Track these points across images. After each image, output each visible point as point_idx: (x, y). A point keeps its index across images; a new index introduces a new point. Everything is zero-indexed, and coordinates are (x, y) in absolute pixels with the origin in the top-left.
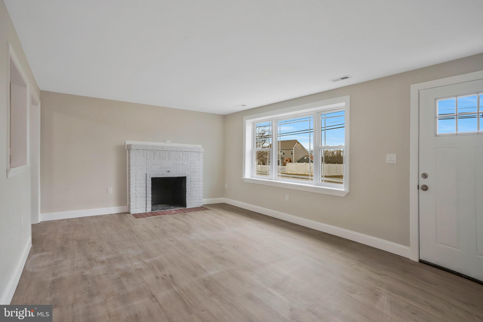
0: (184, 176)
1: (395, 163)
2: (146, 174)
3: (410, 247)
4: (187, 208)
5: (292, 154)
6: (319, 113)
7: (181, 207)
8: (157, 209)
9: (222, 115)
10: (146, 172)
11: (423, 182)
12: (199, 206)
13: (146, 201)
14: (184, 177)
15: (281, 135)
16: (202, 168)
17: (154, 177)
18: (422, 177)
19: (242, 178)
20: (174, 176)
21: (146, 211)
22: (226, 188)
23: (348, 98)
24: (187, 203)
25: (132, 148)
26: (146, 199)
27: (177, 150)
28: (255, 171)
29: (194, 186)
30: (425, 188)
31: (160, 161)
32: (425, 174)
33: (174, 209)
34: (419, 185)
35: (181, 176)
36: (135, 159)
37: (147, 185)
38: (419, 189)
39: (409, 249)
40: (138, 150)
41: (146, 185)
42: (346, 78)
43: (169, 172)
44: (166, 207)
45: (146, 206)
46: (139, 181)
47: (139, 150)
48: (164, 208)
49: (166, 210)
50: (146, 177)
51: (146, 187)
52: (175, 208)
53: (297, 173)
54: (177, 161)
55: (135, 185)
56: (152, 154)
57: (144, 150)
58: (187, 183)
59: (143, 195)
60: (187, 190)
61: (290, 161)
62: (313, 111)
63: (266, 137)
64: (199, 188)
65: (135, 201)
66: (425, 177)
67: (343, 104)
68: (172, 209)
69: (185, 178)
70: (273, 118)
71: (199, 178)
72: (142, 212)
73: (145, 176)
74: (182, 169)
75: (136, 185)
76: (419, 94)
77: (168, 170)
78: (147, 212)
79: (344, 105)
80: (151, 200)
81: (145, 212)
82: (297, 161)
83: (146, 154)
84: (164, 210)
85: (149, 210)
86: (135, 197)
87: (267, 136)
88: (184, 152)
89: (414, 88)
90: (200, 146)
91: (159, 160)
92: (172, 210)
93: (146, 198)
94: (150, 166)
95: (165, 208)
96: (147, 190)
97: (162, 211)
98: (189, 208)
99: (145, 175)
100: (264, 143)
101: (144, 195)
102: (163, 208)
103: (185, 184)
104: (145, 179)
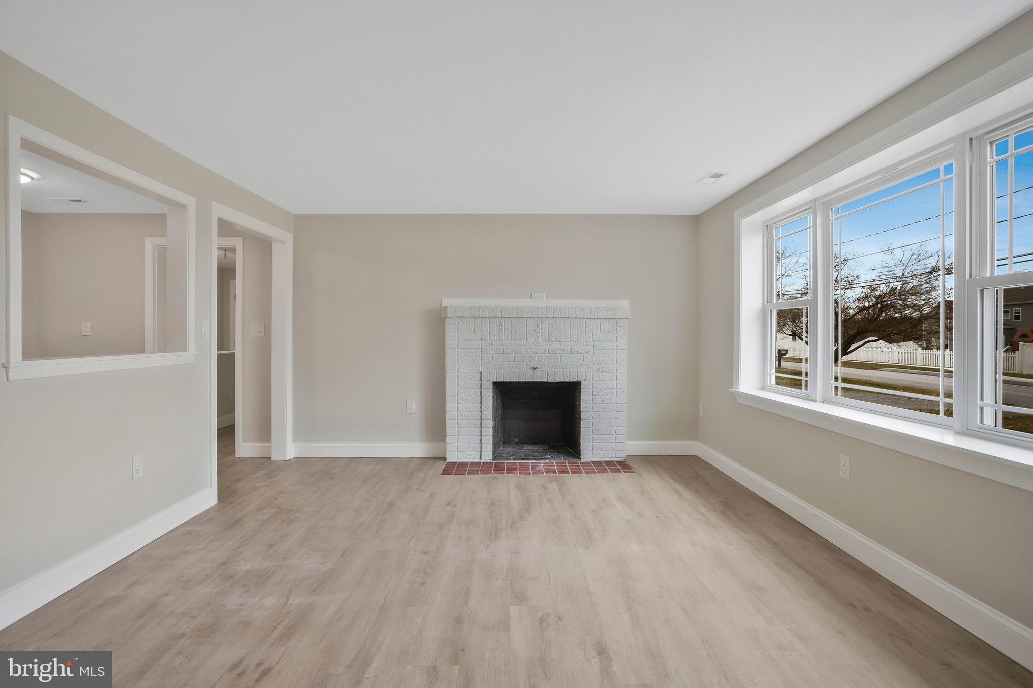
0: (574, 379)
2: (481, 373)
4: (582, 460)
10: (481, 370)
12: (614, 459)
13: (481, 435)
14: (574, 383)
16: (626, 360)
17: (498, 381)
19: (730, 390)
20: (550, 380)
21: (481, 459)
22: (700, 415)
24: (582, 448)
25: (449, 315)
26: (481, 431)
27: (557, 316)
28: (773, 371)
29: (602, 405)
31: (513, 344)
35: (567, 380)
36: (457, 339)
37: (483, 398)
40: (463, 319)
41: (481, 399)
43: (535, 369)
45: (482, 447)
46: (466, 389)
47: (466, 319)
50: (481, 380)
51: (481, 402)
54: (558, 344)
55: (457, 397)
56: (496, 326)
57: (477, 317)
58: (582, 398)
59: (473, 421)
60: (583, 416)
64: (615, 413)
65: (457, 435)
69: (578, 383)
70: (817, 199)
71: (615, 387)
72: (472, 460)
73: (479, 379)
74: (570, 363)
75: (459, 397)
77: (534, 363)
78: (483, 460)
80: (492, 434)
81: (477, 460)
83: (481, 327)
84: (522, 461)
85: (488, 456)
86: (457, 425)
88: (576, 320)
90: (625, 304)
91: (511, 343)
93: (480, 429)
94: (491, 355)
96: (483, 411)
97: (519, 461)
98: (587, 460)
99: (479, 375)
101: (476, 421)
104: (479, 385)
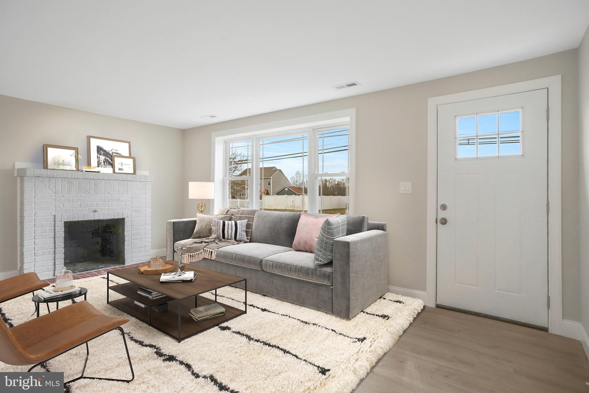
0: (121, 217)
1: (411, 193)
2: (55, 216)
3: (426, 291)
4: (126, 265)
5: (269, 184)
6: (314, 130)
7: (116, 264)
8: (75, 270)
9: (180, 129)
10: (54, 214)
11: (442, 214)
12: (144, 261)
13: (55, 259)
14: (120, 219)
15: (264, 159)
17: (69, 220)
18: (441, 209)
20: (105, 218)
23: (353, 111)
24: (126, 258)
25: (28, 174)
26: (55, 257)
27: (109, 179)
29: (137, 231)
30: (444, 222)
31: (80, 196)
32: (444, 205)
33: (104, 269)
34: (437, 218)
35: (117, 217)
36: (33, 193)
37: (57, 233)
38: (437, 223)
39: (426, 294)
40: (39, 178)
41: (55, 234)
42: (354, 84)
43: (95, 211)
44: (91, 266)
45: (55, 268)
46: (42, 228)
47: (42, 178)
48: (87, 268)
49: (90, 271)
50: (55, 221)
51: (55, 237)
52: (106, 267)
53: (276, 208)
54: (110, 196)
56: (67, 184)
57: (51, 177)
58: (126, 228)
59: (48, 250)
60: (126, 238)
61: (268, 194)
62: (308, 128)
63: (237, 163)
64: (144, 235)
65: (33, 261)
66: (444, 208)
67: (347, 119)
68: (102, 268)
69: (123, 219)
70: (253, 136)
71: (144, 220)
72: (47, 278)
73: (53, 220)
74: (118, 207)
75: (36, 234)
76: (437, 110)
77: (94, 208)
79: (349, 120)
80: (63, 257)
82: (276, 193)
83: (54, 184)
84: (87, 272)
86: (33, 254)
87: (239, 161)
88: (121, 181)
89: (432, 102)
90: (147, 173)
91: (78, 194)
92: (101, 270)
93: (54, 255)
94: (62, 204)
95: (89, 268)
96: (56, 242)
97: (84, 273)
98: (129, 264)
99: (53, 217)
100: (234, 171)
101: (50, 250)
102: (85, 269)
103: (124, 229)
104: (53, 224)
